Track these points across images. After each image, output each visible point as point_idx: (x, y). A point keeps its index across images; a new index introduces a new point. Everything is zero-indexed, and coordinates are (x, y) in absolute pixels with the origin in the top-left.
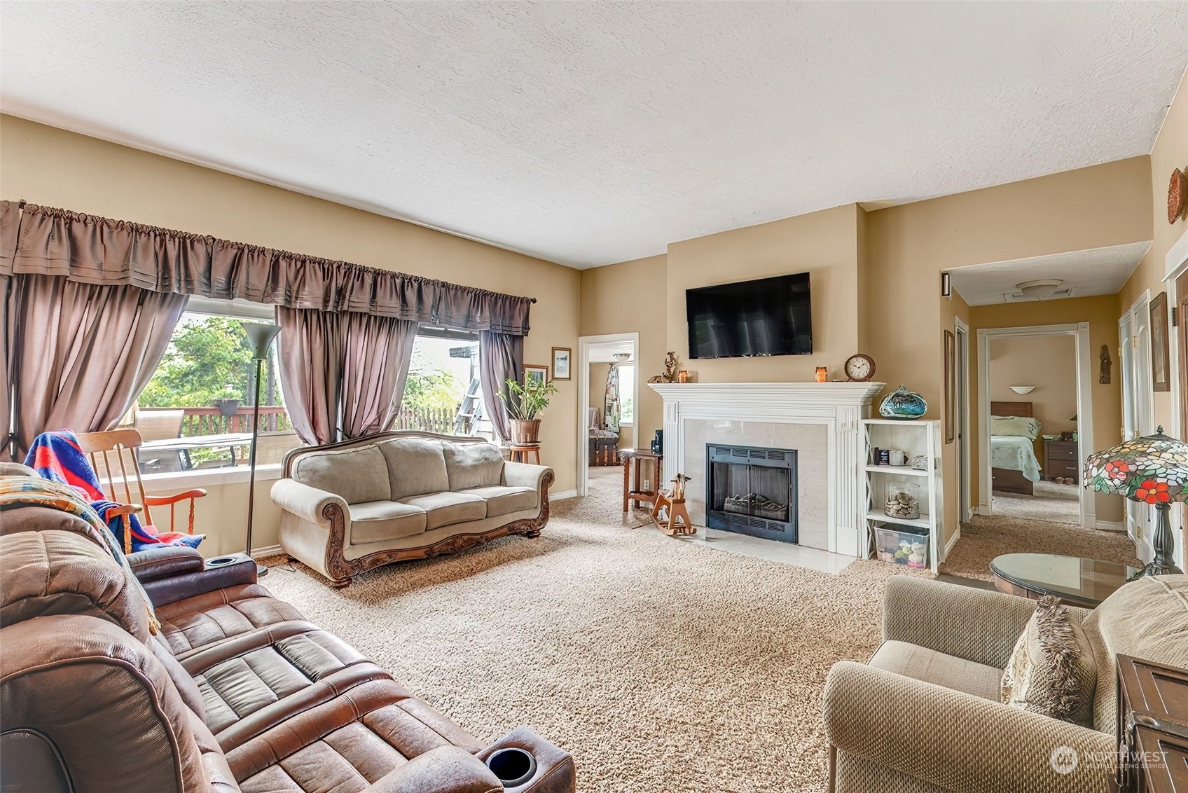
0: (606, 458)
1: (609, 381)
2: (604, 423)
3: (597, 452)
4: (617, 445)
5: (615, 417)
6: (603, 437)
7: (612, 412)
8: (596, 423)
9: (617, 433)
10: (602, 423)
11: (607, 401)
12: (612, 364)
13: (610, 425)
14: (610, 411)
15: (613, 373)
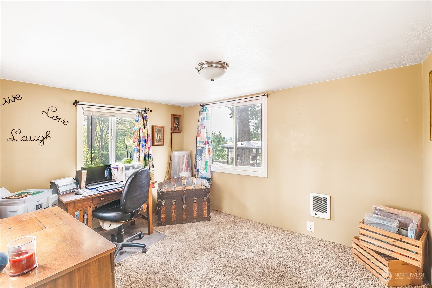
0: (195, 213)
1: (200, 123)
2: (196, 168)
3: (184, 206)
4: (208, 196)
5: (206, 162)
6: (191, 187)
7: (203, 157)
8: (188, 167)
9: (208, 179)
10: (194, 167)
11: (198, 144)
12: (202, 106)
13: (201, 170)
14: (201, 155)
15: (204, 114)
